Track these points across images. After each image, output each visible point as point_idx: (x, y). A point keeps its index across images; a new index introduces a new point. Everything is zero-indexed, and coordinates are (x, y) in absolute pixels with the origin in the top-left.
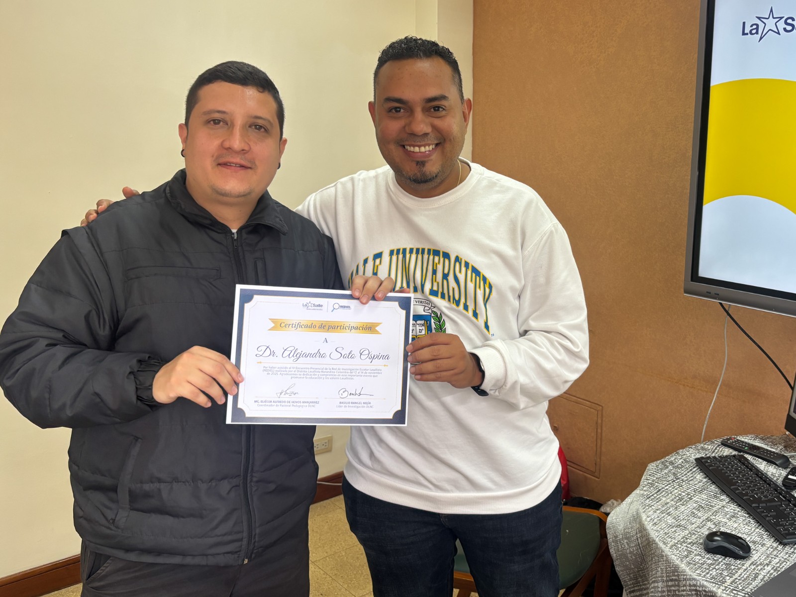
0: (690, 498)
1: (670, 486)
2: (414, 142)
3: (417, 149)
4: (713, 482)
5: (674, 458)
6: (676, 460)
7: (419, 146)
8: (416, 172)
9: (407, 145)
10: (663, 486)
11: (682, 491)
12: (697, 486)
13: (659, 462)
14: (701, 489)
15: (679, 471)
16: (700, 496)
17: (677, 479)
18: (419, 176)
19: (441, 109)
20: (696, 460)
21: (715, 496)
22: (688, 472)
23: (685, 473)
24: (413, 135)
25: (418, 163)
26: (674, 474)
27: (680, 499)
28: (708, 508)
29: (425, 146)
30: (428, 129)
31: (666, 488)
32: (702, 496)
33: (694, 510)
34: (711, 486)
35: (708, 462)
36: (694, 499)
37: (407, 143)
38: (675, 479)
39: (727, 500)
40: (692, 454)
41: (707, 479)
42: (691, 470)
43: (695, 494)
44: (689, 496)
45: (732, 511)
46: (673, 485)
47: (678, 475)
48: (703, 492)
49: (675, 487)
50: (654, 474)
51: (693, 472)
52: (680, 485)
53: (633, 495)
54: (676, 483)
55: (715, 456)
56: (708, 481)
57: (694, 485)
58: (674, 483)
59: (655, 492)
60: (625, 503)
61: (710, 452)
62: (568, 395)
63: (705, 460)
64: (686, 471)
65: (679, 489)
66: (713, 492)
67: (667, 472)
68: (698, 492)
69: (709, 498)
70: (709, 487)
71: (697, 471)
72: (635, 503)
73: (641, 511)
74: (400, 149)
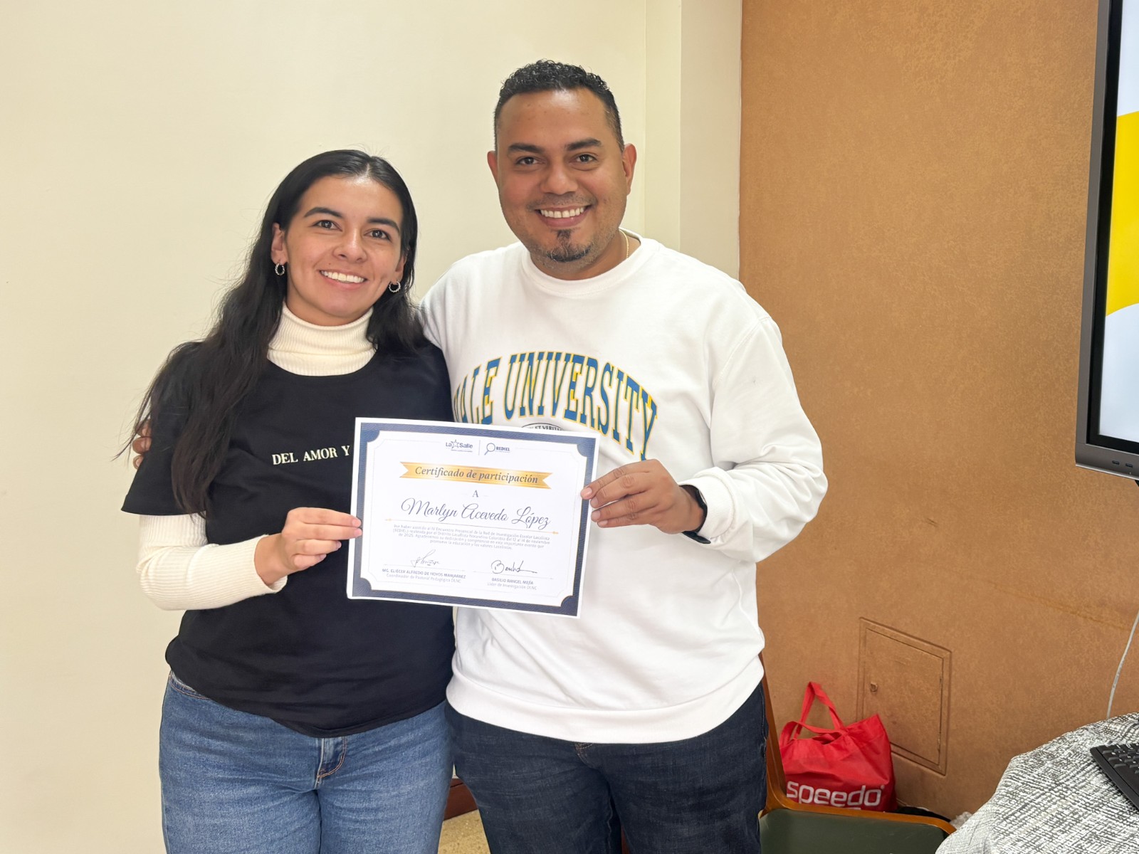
0: (1077, 819)
1: (1044, 797)
2: (554, 204)
3: (558, 214)
4: (1119, 791)
6: (1059, 751)
7: (561, 210)
8: (559, 246)
9: (544, 210)
10: (1033, 797)
11: (1065, 806)
12: (1091, 798)
13: (1029, 754)
14: (1096, 804)
16: (1095, 817)
17: (1058, 785)
18: (562, 251)
19: (590, 159)
20: (1092, 750)
21: (1120, 817)
22: (1078, 773)
23: (1072, 774)
24: (552, 195)
25: (560, 232)
26: (1054, 776)
27: (1060, 822)
28: (1107, 837)
29: (569, 209)
31: (1036, 802)
32: (1099, 816)
33: (1081, 842)
34: (1115, 798)
35: (1113, 756)
36: (1084, 821)
37: (544, 207)
38: (1054, 785)
40: (1087, 739)
41: (1109, 786)
42: (1083, 769)
43: (1086, 813)
44: (1076, 816)
46: (1050, 796)
47: (1061, 777)
48: (1100, 810)
49: (1053, 799)
50: (1020, 775)
51: (1086, 774)
52: (1062, 796)
53: (980, 813)
54: (1056, 792)
55: (1125, 745)
56: (1111, 789)
57: (1085, 795)
58: (1052, 792)
59: (1018, 808)
60: (967, 826)
61: (1119, 737)
62: (895, 632)
63: (1108, 752)
64: (1074, 770)
65: (1060, 804)
66: (1117, 809)
67: (1041, 772)
68: (1092, 808)
69: (1109, 820)
70: (1111, 799)
71: (1093, 771)
72: (983, 827)
73: (991, 842)
74: (535, 215)
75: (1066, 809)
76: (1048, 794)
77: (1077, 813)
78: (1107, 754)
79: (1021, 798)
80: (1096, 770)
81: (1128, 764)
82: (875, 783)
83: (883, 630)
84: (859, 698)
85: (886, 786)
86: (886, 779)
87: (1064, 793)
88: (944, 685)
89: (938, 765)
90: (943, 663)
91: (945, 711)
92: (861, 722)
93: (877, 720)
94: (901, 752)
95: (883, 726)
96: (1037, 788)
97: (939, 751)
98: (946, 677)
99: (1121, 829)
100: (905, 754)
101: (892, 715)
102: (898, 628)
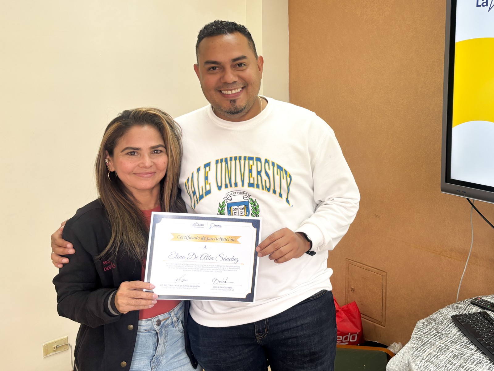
0: (448, 348)
1: (433, 339)
2: (228, 88)
3: (230, 92)
4: (465, 335)
5: (436, 316)
6: (438, 318)
7: (231, 90)
8: (231, 107)
9: (223, 90)
10: (428, 339)
11: (442, 343)
12: (453, 339)
13: (425, 319)
14: (455, 341)
15: (440, 326)
16: (454, 347)
17: (439, 333)
18: (233, 110)
19: (243, 65)
20: (452, 317)
21: (466, 346)
22: (446, 327)
23: (444, 328)
24: (226, 84)
25: (231, 101)
26: (436, 329)
27: (441, 350)
28: (461, 356)
29: (235, 89)
30: (236, 79)
31: (429, 341)
32: (457, 346)
33: (450, 359)
34: (463, 338)
35: (461, 319)
36: (451, 349)
38: (436, 333)
39: (475, 349)
41: (460, 332)
42: (448, 325)
43: (451, 345)
44: (447, 347)
45: (478, 358)
47: (439, 330)
48: (457, 343)
49: (437, 339)
50: (422, 330)
51: (450, 327)
52: (440, 338)
53: (405, 347)
54: (437, 336)
55: (466, 314)
56: (461, 334)
57: (450, 337)
58: (436, 336)
59: (422, 344)
60: (400, 353)
61: (463, 310)
62: (361, 264)
63: (459, 317)
64: (445, 326)
65: (440, 342)
66: (464, 343)
67: (430, 327)
68: (454, 343)
69: (461, 348)
70: (461, 339)
71: (453, 326)
72: (407, 354)
73: (411, 361)
74: (218, 93)
75: (442, 344)
76: (434, 337)
77: (447, 346)
78: (458, 318)
79: (423, 340)
80: (454, 325)
81: (468, 323)
82: (354, 331)
83: (356, 264)
84: (346, 294)
85: (359, 333)
86: (359, 329)
87: (441, 337)
88: (384, 287)
89: (382, 322)
90: (383, 278)
91: (384, 298)
92: (348, 305)
93: (355, 303)
94: (365, 317)
95: (357, 306)
96: (429, 335)
97: (382, 316)
98: (384, 284)
99: (467, 352)
100: (367, 318)
101: (361, 301)
102: (363, 263)
